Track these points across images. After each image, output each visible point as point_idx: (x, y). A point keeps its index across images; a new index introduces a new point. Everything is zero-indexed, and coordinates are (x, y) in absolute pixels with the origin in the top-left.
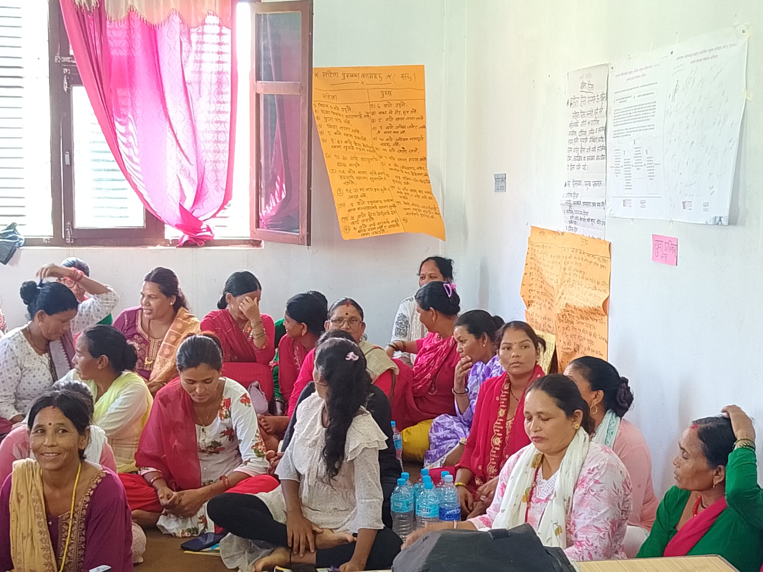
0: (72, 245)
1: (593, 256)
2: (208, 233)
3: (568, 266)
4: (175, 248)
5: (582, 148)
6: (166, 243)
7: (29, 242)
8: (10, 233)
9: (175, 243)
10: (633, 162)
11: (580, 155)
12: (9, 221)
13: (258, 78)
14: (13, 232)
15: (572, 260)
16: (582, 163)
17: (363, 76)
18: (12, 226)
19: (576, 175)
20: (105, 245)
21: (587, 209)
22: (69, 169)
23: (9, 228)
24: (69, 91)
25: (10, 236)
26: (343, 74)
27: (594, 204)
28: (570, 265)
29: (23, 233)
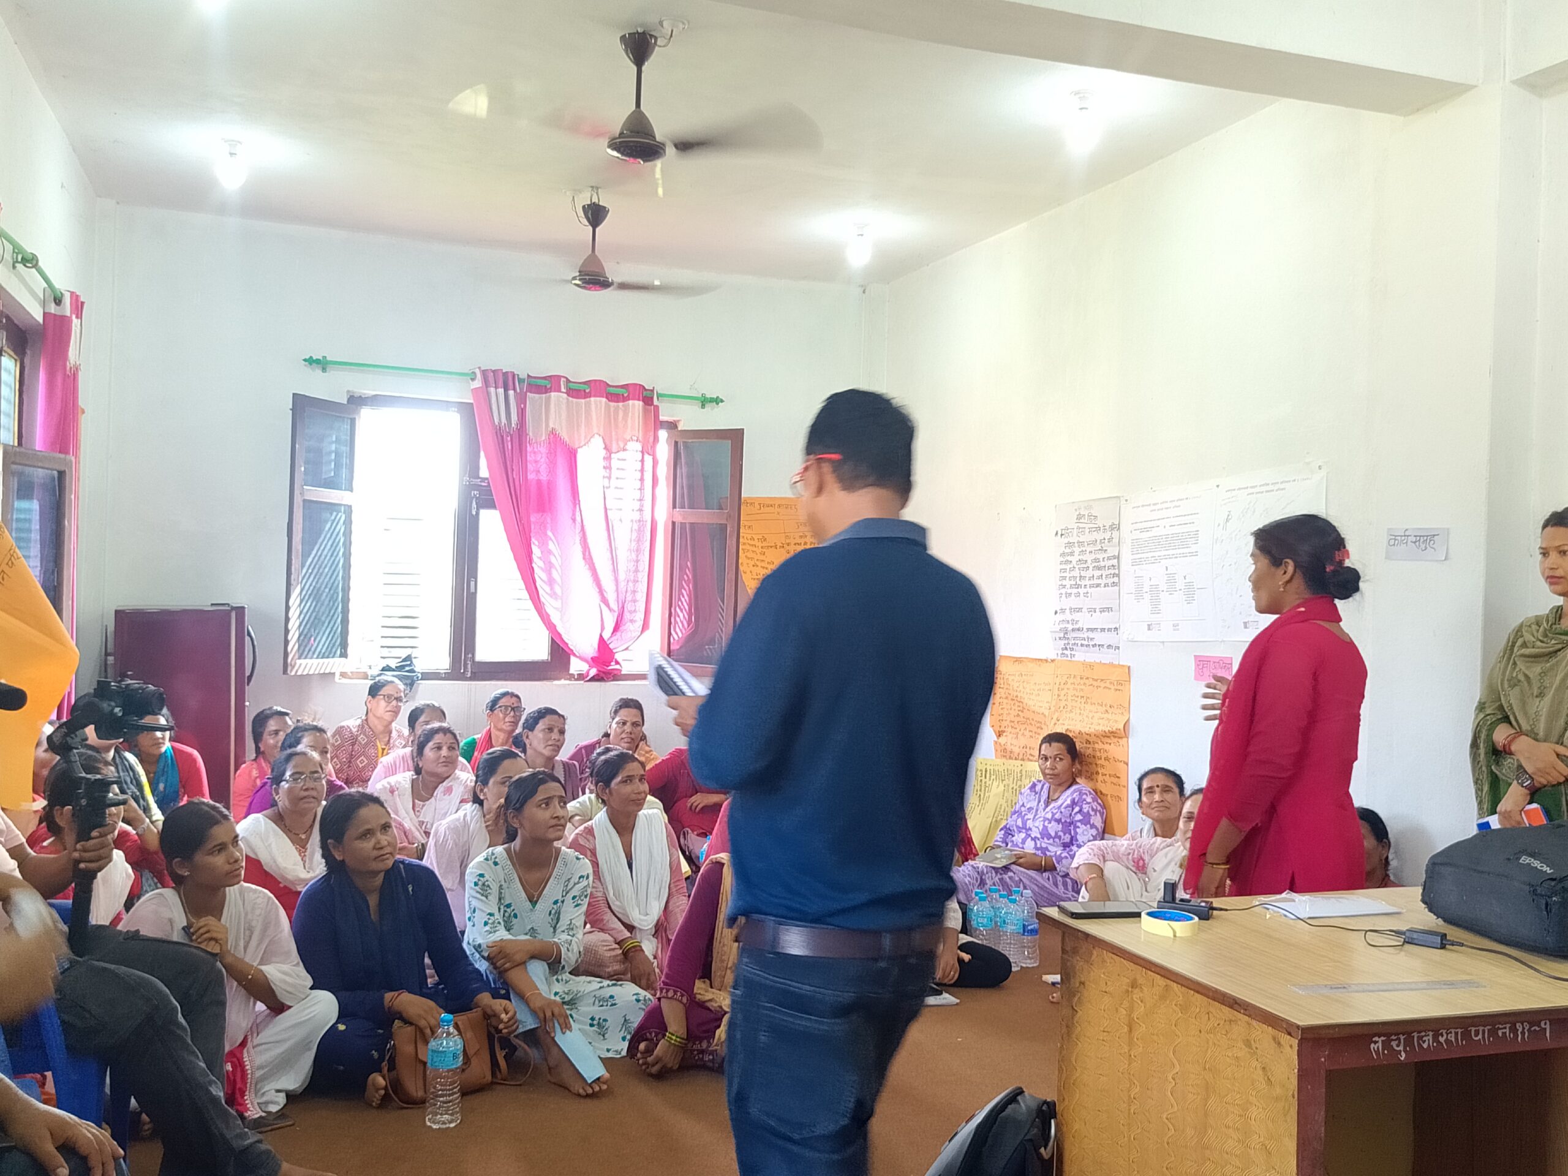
0: (471, 679)
1: (1102, 680)
2: (618, 667)
3: (1063, 693)
4: (582, 682)
5: (1081, 577)
6: (571, 677)
7: (427, 676)
8: (407, 665)
9: (581, 677)
10: (1163, 586)
11: (1078, 582)
12: (404, 653)
13: (674, 507)
14: (409, 665)
15: (1069, 686)
16: (1082, 591)
17: (779, 506)
18: (408, 658)
19: (1073, 602)
20: (506, 680)
21: (1091, 635)
22: (472, 597)
23: (404, 660)
24: (478, 514)
25: (407, 668)
26: (760, 504)
27: (1103, 630)
28: (1066, 690)
29: (420, 666)
